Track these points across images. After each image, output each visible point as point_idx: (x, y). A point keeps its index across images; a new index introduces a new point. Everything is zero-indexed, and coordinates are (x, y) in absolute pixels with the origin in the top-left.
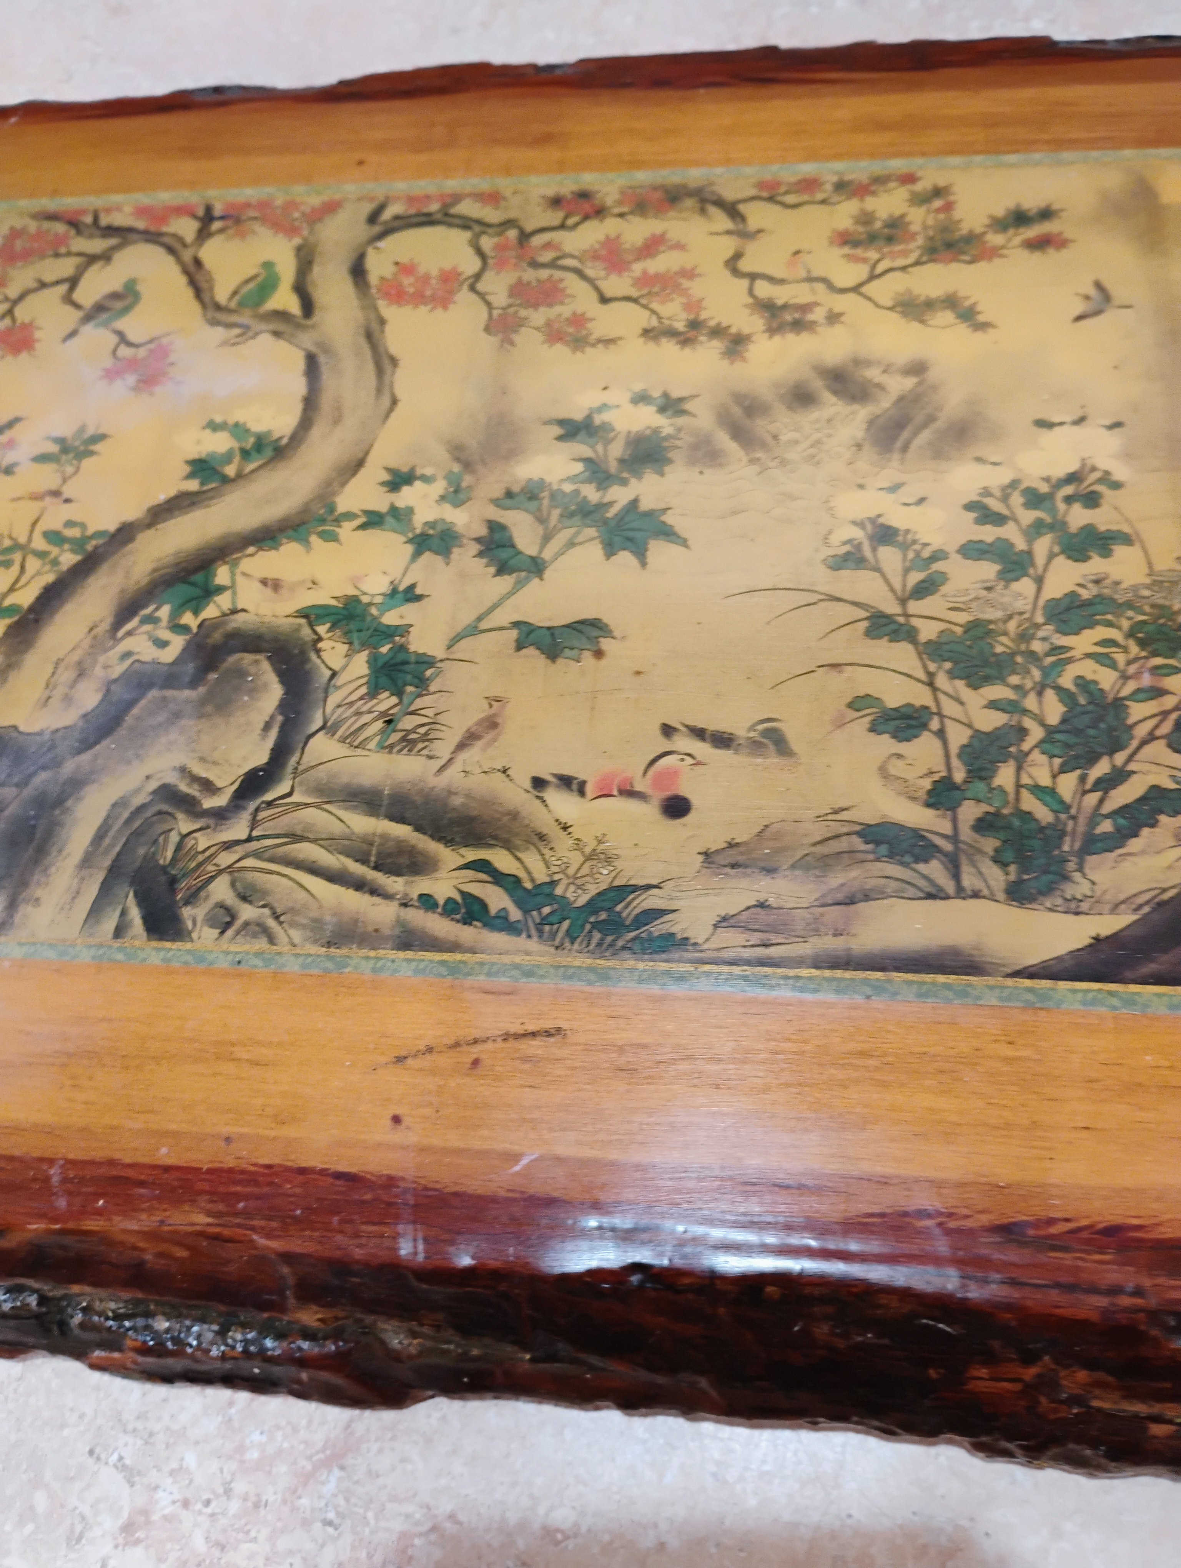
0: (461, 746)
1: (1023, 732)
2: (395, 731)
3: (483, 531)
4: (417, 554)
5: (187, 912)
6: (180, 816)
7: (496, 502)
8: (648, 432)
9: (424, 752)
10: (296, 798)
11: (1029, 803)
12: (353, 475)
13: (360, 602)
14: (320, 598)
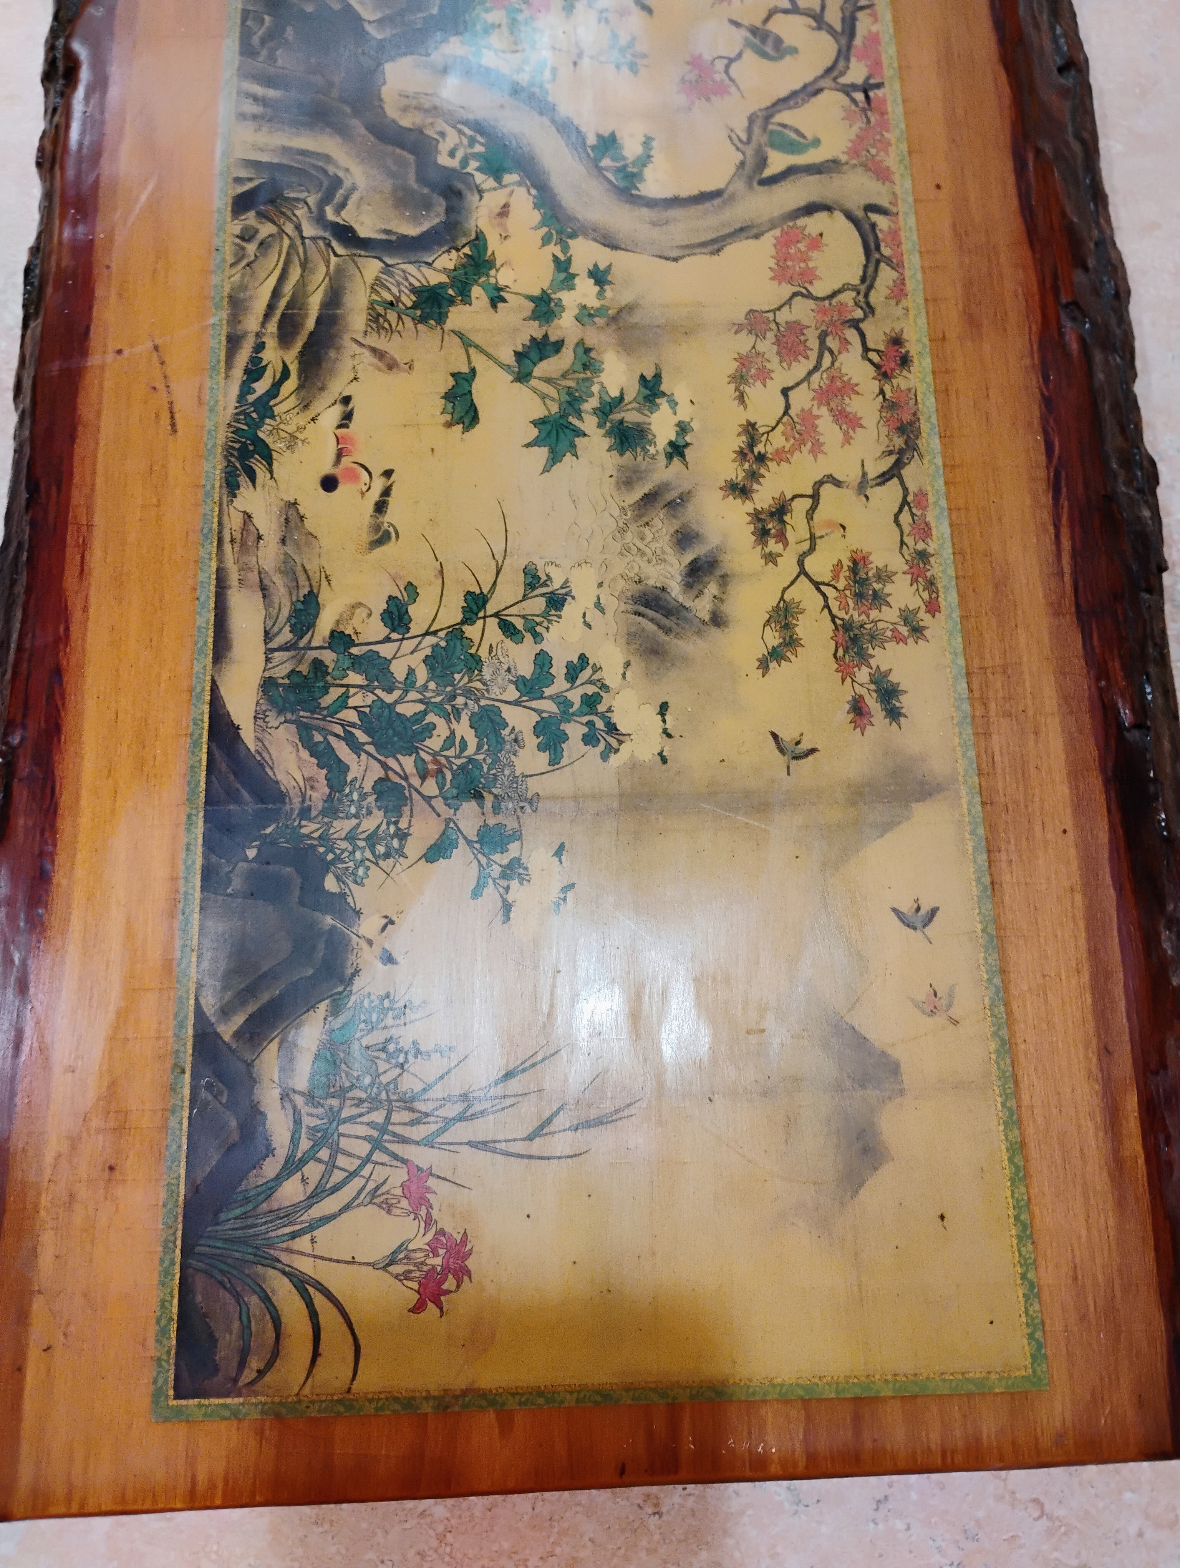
0: (374, 351)
1: (390, 691)
2: (385, 309)
3: (553, 338)
4: (532, 299)
5: (251, 214)
6: (319, 195)
7: (581, 343)
8: (650, 437)
9: (369, 329)
11: (335, 693)
12: (604, 245)
13: (490, 269)
14: (493, 244)
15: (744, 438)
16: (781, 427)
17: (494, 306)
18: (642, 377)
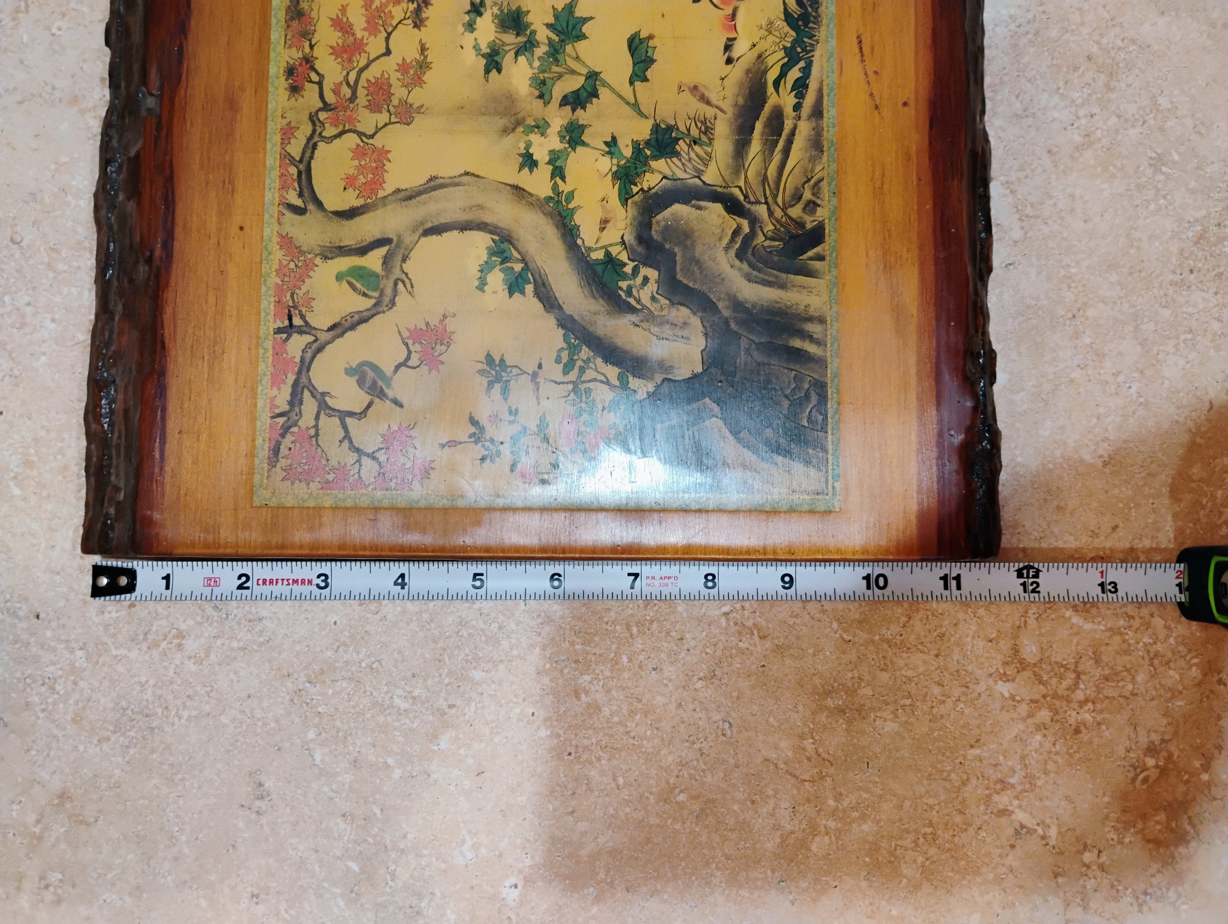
0: (708, 103)
2: (700, 139)
3: (568, 108)
4: (584, 144)
6: (755, 243)
7: (546, 104)
8: (496, 21)
9: (712, 121)
10: (742, 184)
12: (524, 190)
13: (616, 171)
14: (614, 194)
15: (424, 15)
16: (394, 23)
17: (614, 139)
18: (499, 71)
